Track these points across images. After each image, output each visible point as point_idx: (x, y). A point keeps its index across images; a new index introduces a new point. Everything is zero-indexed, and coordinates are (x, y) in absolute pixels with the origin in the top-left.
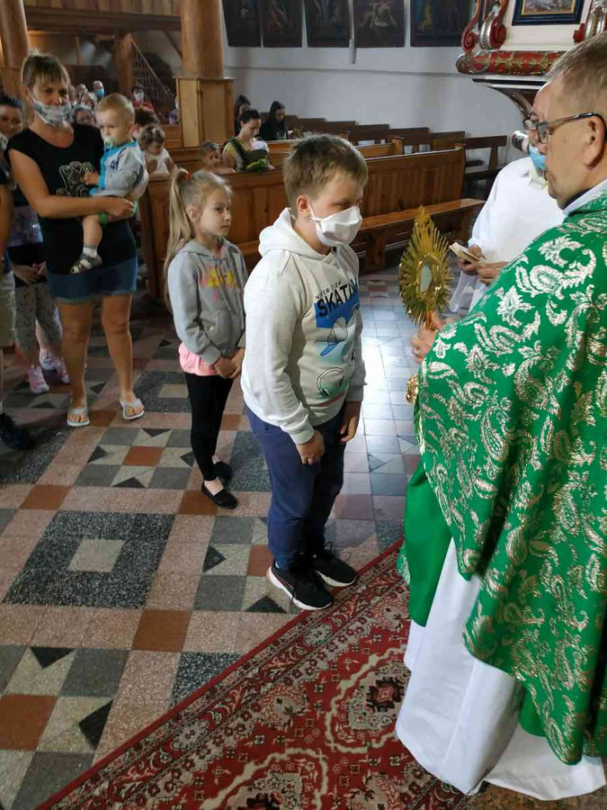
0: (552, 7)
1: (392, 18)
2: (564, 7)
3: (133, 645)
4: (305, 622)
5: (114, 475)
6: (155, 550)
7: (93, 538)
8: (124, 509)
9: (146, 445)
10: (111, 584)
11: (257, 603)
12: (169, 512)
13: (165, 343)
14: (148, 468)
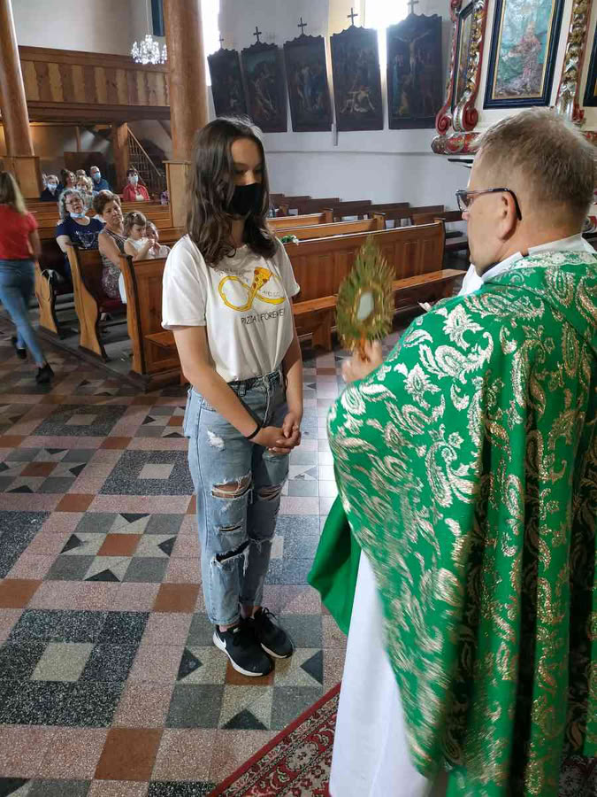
0: (521, 92)
1: (370, 104)
2: (533, 91)
3: (96, 773)
4: (287, 741)
5: (88, 567)
6: (126, 654)
7: (61, 641)
8: (95, 606)
9: (123, 532)
10: (76, 697)
11: (236, 717)
12: (144, 609)
13: (148, 420)
14: (123, 558)
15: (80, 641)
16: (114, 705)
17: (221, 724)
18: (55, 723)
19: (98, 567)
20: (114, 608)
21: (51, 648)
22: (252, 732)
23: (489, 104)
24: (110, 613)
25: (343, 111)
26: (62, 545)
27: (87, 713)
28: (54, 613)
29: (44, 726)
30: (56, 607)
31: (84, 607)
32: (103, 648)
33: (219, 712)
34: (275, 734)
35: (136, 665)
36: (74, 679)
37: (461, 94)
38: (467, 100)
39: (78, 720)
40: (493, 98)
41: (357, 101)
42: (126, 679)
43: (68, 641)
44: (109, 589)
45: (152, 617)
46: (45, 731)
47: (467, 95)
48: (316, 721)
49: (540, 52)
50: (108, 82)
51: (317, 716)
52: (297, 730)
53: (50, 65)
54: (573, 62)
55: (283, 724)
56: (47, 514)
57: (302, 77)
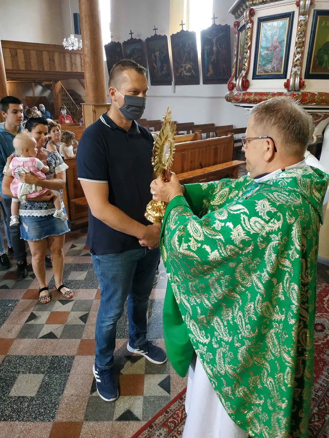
0: (272, 71)
1: (193, 71)
2: (278, 71)
4: (151, 427)
5: (40, 331)
6: (62, 380)
7: (26, 373)
8: (45, 353)
9: (60, 311)
10: (34, 405)
11: (123, 414)
12: (71, 354)
13: (73, 246)
14: (60, 325)
15: (37, 373)
16: (56, 409)
17: (115, 418)
18: (23, 420)
19: (45, 331)
20: (56, 354)
21: (21, 377)
22: (132, 422)
23: (255, 77)
24: (53, 356)
25: (178, 75)
26: (26, 318)
27: (41, 414)
28: (21, 357)
29: (17, 422)
30: (23, 354)
31: (39, 353)
32: (49, 377)
33: (114, 411)
34: (144, 423)
35: (67, 386)
36: (33, 395)
37: (240, 72)
38: (244, 75)
39: (35, 418)
40: (257, 74)
41: (185, 69)
42: (62, 394)
43: (30, 373)
44: (52, 343)
45: (76, 358)
46: (17, 425)
47: (244, 73)
48: (167, 415)
49: (281, 50)
50: (50, 59)
51: (167, 412)
52: (157, 421)
53: (18, 50)
54: (298, 56)
55: (149, 417)
56: (18, 301)
57: (155, 57)
